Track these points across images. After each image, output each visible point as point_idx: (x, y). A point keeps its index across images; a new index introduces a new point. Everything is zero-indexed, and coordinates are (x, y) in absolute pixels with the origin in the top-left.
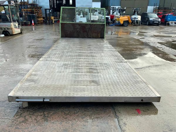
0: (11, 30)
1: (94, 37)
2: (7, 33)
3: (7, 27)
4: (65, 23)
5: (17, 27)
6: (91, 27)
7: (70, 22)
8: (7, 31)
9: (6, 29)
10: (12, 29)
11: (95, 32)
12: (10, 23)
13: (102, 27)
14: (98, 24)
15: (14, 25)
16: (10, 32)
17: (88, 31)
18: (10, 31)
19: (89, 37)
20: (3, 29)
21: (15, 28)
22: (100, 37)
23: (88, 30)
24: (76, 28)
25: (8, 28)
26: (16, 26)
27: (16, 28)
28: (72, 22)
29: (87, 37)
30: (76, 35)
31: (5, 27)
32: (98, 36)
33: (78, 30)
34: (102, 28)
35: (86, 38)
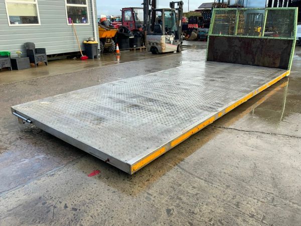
0: (160, 46)
1: (267, 65)
2: (155, 50)
3: (156, 41)
4: (216, 36)
5: (172, 42)
6: (262, 46)
7: (225, 35)
8: (156, 48)
9: (155, 44)
10: (161, 44)
11: (269, 56)
12: (159, 36)
13: (285, 46)
14: (279, 39)
15: (166, 39)
16: (159, 49)
17: (254, 53)
18: (158, 47)
19: (255, 63)
20: (151, 44)
21: (167, 43)
22: (278, 65)
23: (254, 50)
24: (234, 45)
25: (157, 44)
26: (169, 40)
27: (170, 43)
28: (227, 36)
29: (251, 63)
30: (232, 58)
31: (153, 41)
32: (274, 63)
33: (237, 49)
34: (284, 48)
35: (249, 65)
